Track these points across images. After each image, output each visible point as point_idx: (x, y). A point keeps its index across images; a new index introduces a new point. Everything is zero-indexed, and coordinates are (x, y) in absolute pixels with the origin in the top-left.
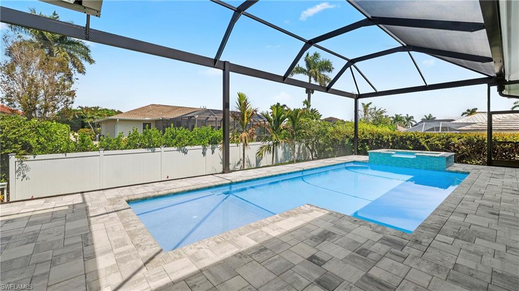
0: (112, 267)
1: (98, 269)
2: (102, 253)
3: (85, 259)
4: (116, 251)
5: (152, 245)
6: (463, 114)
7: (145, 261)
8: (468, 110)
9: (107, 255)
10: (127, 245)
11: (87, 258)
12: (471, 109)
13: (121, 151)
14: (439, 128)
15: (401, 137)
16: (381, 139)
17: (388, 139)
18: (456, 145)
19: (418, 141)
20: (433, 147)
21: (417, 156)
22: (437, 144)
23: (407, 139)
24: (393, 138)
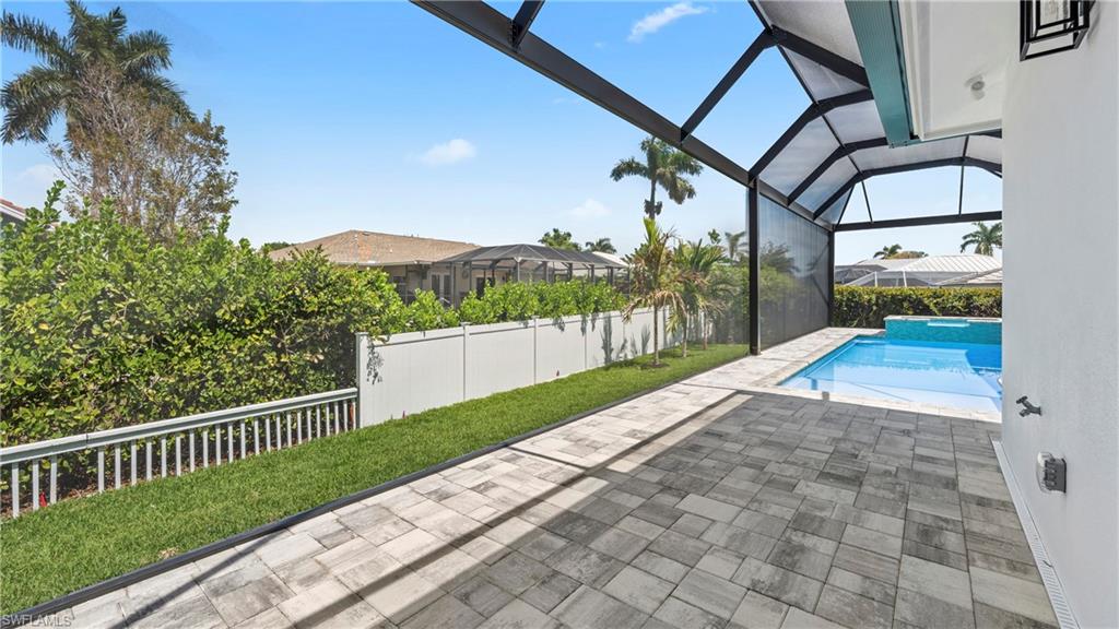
6: (878, 254)
8: (886, 249)
12: (889, 247)
13: (487, 325)
14: (874, 281)
15: (893, 296)
16: (857, 299)
17: (869, 301)
18: (983, 308)
19: (920, 301)
20: (945, 311)
21: (971, 323)
22: (953, 307)
23: (904, 299)
24: (877, 298)
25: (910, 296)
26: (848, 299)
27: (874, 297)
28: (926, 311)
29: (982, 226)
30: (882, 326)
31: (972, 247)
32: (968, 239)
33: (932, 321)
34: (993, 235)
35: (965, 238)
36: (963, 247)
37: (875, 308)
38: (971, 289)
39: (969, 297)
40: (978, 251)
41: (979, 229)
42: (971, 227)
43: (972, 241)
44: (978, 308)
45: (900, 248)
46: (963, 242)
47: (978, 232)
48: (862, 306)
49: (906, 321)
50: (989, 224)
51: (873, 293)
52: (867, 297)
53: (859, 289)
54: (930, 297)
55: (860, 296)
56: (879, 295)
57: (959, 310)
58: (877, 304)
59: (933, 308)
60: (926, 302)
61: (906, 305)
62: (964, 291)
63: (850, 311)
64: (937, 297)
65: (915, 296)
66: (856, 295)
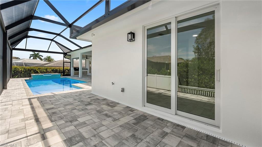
15: (28, 69)
17: (21, 70)
18: (49, 71)
19: (35, 70)
20: (41, 72)
21: (52, 75)
22: (43, 71)
23: (31, 70)
24: (24, 70)
25: (33, 69)
26: (14, 70)
27: (23, 69)
28: (37, 73)
29: (35, 53)
30: (30, 76)
31: (32, 58)
33: (44, 75)
34: (37, 55)
35: (30, 55)
36: (30, 57)
37: (23, 72)
38: (47, 68)
39: (46, 69)
40: (33, 58)
41: (34, 53)
42: (32, 53)
43: (32, 56)
44: (48, 71)
47: (34, 54)
48: (19, 72)
49: (38, 75)
50: (36, 53)
51: (22, 68)
52: (20, 69)
53: (18, 67)
54: (38, 69)
55: (18, 69)
56: (24, 69)
57: (45, 72)
58: (23, 71)
59: (39, 72)
60: (37, 70)
61: (32, 71)
62: (46, 68)
63: (14, 73)
64: (40, 69)
65: (34, 69)
66: (17, 69)
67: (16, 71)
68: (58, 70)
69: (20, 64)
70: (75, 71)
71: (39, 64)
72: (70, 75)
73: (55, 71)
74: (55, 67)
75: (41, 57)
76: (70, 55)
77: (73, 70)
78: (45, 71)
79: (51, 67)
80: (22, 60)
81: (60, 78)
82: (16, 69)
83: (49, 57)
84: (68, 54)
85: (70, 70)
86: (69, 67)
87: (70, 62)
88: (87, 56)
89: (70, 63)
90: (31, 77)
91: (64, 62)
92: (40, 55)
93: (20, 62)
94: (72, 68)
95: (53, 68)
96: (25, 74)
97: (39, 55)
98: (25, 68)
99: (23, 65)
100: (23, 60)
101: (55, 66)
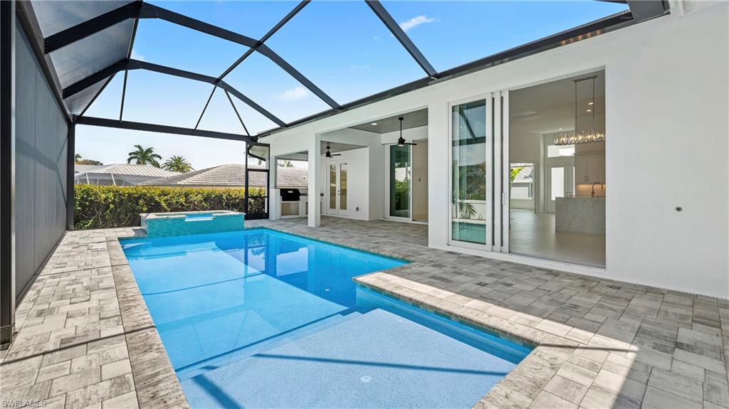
0: (610, 369)
1: (625, 378)
2: (608, 392)
3: (639, 403)
4: (587, 382)
5: (540, 356)
7: (572, 350)
9: (604, 385)
10: (564, 378)
11: (636, 403)
16: (93, 198)
17: (106, 199)
18: (196, 203)
19: (152, 199)
20: (172, 208)
21: (217, 216)
23: (139, 198)
24: (114, 196)
25: (145, 194)
26: (82, 198)
27: (111, 195)
28: (158, 208)
29: (141, 148)
30: (136, 222)
31: (134, 161)
32: (132, 156)
34: (146, 155)
35: (130, 154)
37: (112, 206)
39: (186, 195)
40: (139, 163)
42: (134, 148)
43: (134, 157)
45: (80, 157)
46: (129, 157)
47: (138, 152)
48: (99, 205)
49: (167, 219)
50: (145, 150)
51: (110, 192)
52: (103, 196)
53: (96, 188)
54: (160, 195)
55: (96, 194)
56: (116, 193)
57: (182, 205)
58: (113, 202)
59: (163, 204)
60: (158, 199)
61: (141, 202)
62: (185, 190)
63: (83, 209)
64: (165, 195)
65: (148, 194)
66: (92, 193)
67: (87, 203)
68: (224, 197)
69: (103, 178)
70: (283, 200)
71: (156, 178)
72: (267, 216)
73: (215, 202)
74: (215, 188)
75: (157, 159)
76: (268, 145)
77: (280, 198)
78: (182, 200)
79: (199, 188)
80: (108, 168)
81: (243, 229)
82: (89, 195)
83: (180, 159)
84: (260, 140)
85: (268, 197)
86: (264, 188)
87: (268, 171)
88: (328, 148)
89: (266, 174)
90: (140, 225)
91: (247, 170)
92: (154, 155)
93: (102, 172)
94: (272, 191)
95: (207, 190)
96: (120, 213)
97: (153, 153)
98: (117, 191)
99: (112, 180)
100: (111, 167)
101: (211, 182)
